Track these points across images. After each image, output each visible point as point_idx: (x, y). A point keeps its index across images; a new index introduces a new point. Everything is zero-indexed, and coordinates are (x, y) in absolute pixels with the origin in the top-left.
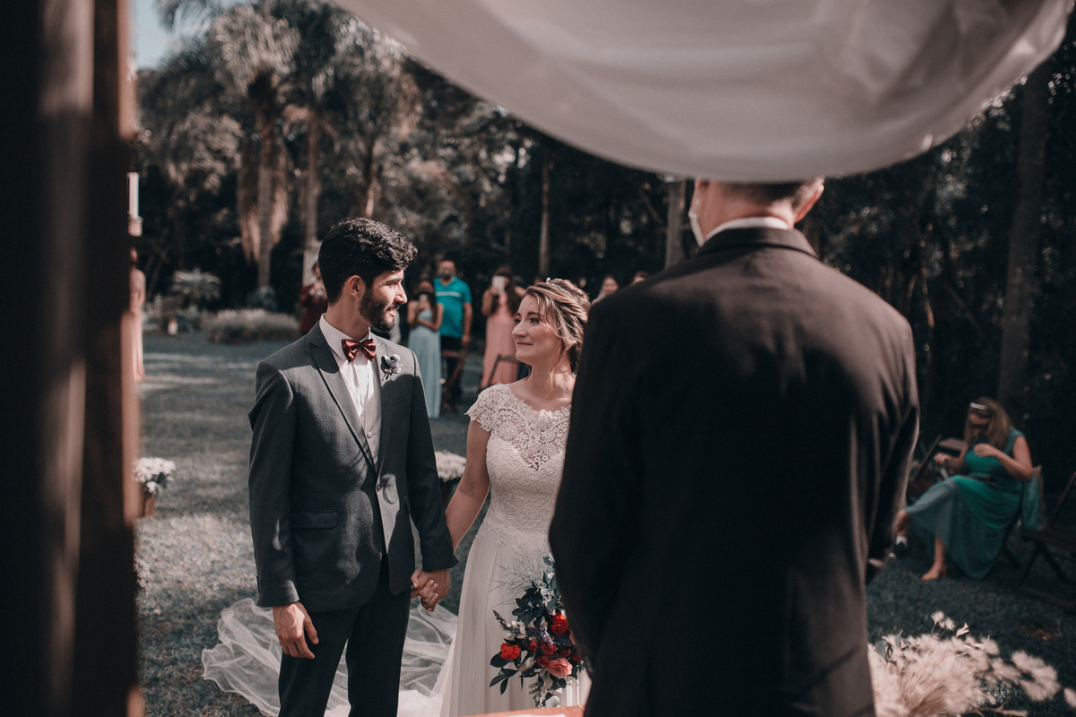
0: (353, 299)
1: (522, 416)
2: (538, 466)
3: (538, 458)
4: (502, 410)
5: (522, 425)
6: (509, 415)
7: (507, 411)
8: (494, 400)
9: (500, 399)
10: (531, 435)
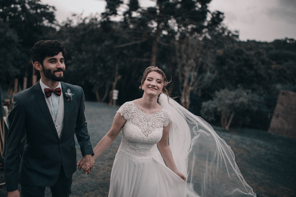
1: (140, 115)
2: (148, 135)
3: (148, 132)
4: (133, 113)
5: (141, 119)
6: (136, 115)
7: (135, 113)
8: (130, 109)
9: (132, 109)
10: (144, 123)
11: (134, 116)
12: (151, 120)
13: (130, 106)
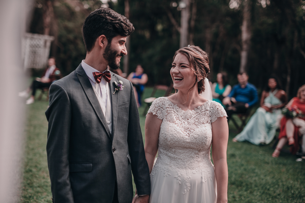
0: (100, 47)
2: (189, 135)
3: (189, 131)
4: (167, 108)
5: (178, 117)
6: (171, 110)
7: (170, 109)
8: (163, 103)
9: (166, 103)
10: (183, 121)
11: (169, 112)
12: (193, 117)
13: (163, 99)
